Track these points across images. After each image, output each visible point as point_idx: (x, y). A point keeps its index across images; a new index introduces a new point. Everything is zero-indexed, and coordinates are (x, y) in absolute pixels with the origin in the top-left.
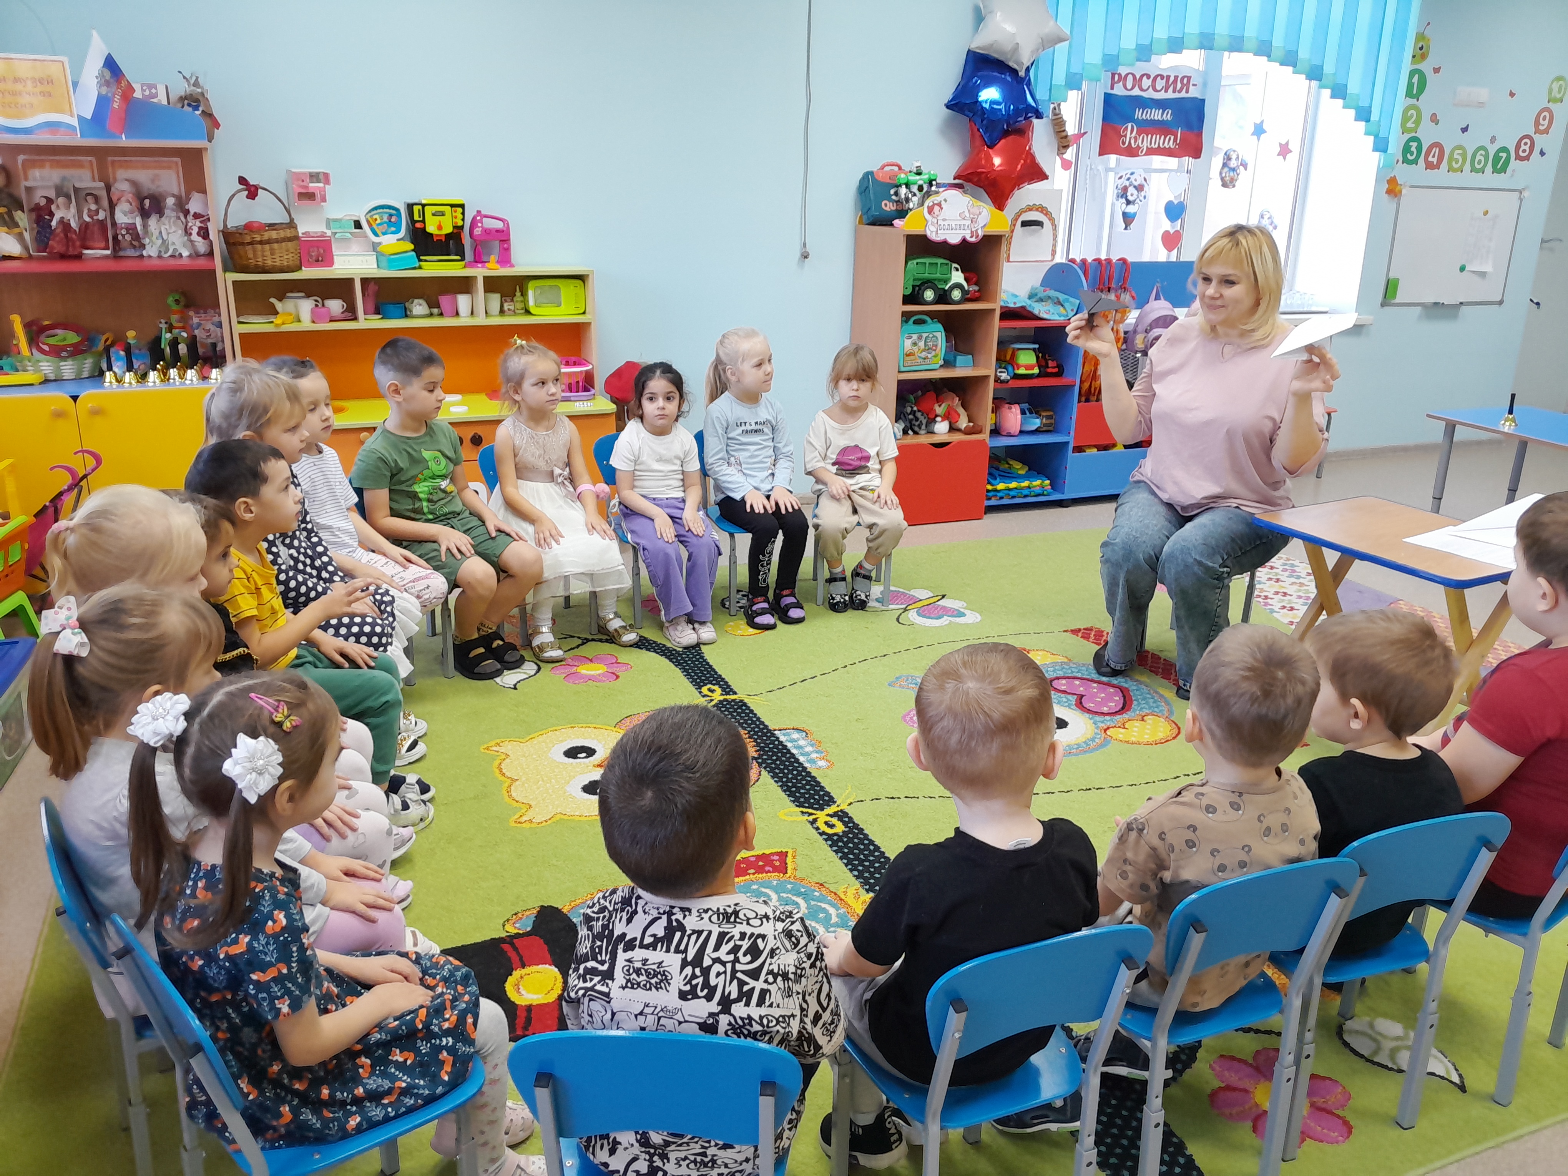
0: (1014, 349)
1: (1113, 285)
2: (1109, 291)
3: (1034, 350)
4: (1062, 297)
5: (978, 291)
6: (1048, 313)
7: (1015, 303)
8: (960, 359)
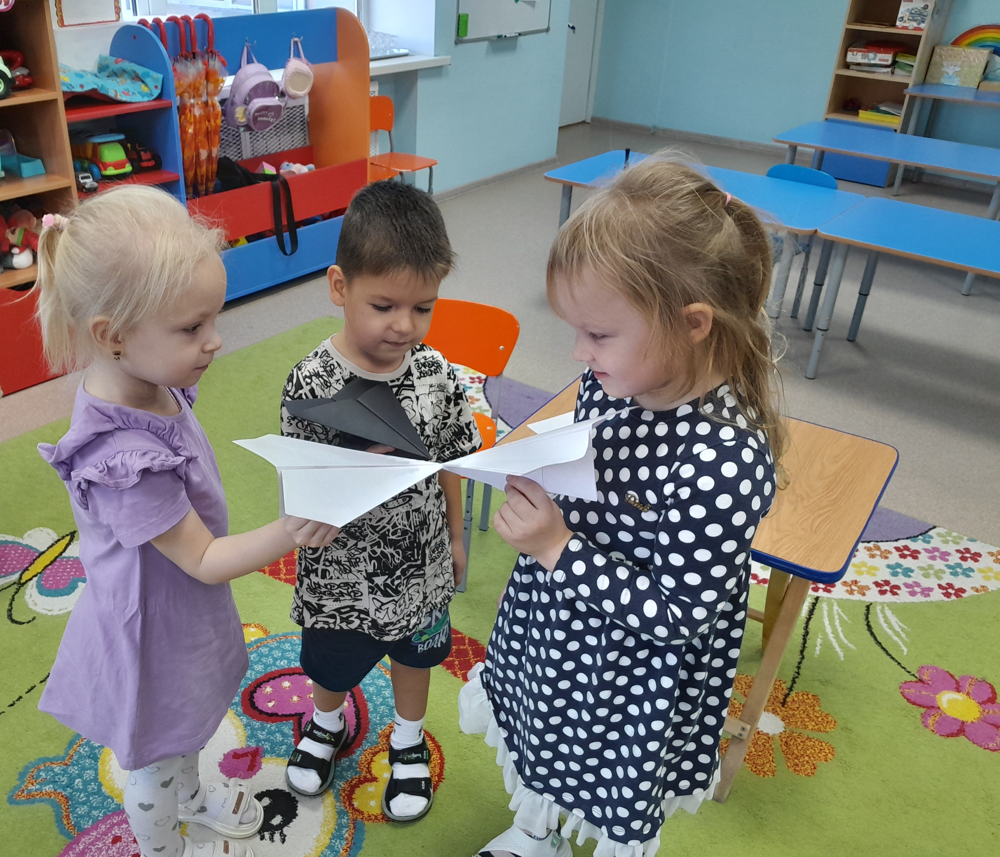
0: (94, 144)
1: (198, 50)
2: (194, 58)
3: (120, 142)
4: (140, 70)
5: (29, 75)
6: (126, 93)
7: (82, 86)
8: (27, 168)
